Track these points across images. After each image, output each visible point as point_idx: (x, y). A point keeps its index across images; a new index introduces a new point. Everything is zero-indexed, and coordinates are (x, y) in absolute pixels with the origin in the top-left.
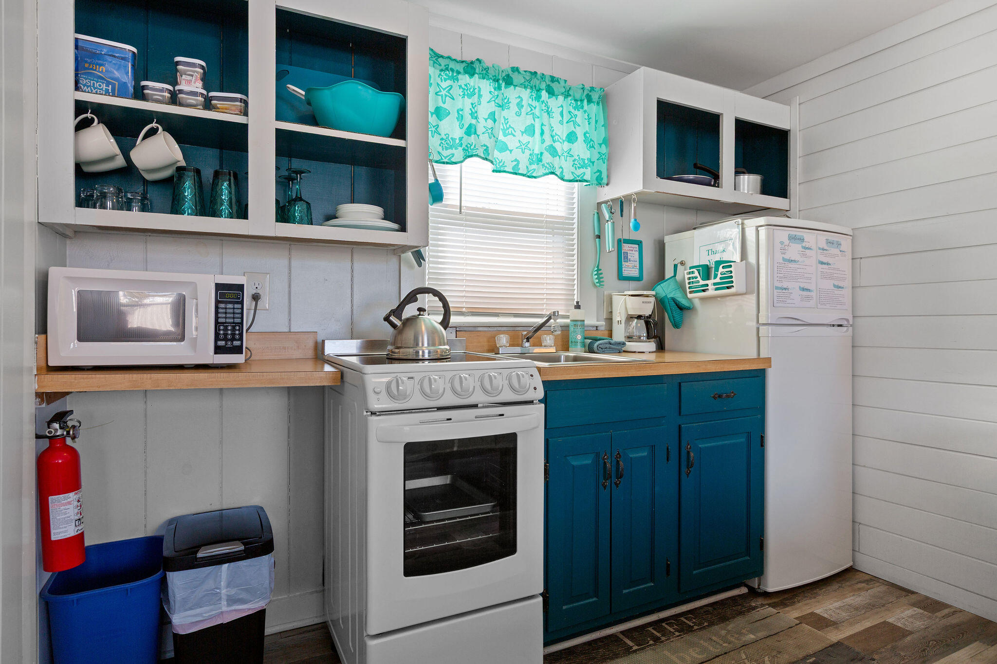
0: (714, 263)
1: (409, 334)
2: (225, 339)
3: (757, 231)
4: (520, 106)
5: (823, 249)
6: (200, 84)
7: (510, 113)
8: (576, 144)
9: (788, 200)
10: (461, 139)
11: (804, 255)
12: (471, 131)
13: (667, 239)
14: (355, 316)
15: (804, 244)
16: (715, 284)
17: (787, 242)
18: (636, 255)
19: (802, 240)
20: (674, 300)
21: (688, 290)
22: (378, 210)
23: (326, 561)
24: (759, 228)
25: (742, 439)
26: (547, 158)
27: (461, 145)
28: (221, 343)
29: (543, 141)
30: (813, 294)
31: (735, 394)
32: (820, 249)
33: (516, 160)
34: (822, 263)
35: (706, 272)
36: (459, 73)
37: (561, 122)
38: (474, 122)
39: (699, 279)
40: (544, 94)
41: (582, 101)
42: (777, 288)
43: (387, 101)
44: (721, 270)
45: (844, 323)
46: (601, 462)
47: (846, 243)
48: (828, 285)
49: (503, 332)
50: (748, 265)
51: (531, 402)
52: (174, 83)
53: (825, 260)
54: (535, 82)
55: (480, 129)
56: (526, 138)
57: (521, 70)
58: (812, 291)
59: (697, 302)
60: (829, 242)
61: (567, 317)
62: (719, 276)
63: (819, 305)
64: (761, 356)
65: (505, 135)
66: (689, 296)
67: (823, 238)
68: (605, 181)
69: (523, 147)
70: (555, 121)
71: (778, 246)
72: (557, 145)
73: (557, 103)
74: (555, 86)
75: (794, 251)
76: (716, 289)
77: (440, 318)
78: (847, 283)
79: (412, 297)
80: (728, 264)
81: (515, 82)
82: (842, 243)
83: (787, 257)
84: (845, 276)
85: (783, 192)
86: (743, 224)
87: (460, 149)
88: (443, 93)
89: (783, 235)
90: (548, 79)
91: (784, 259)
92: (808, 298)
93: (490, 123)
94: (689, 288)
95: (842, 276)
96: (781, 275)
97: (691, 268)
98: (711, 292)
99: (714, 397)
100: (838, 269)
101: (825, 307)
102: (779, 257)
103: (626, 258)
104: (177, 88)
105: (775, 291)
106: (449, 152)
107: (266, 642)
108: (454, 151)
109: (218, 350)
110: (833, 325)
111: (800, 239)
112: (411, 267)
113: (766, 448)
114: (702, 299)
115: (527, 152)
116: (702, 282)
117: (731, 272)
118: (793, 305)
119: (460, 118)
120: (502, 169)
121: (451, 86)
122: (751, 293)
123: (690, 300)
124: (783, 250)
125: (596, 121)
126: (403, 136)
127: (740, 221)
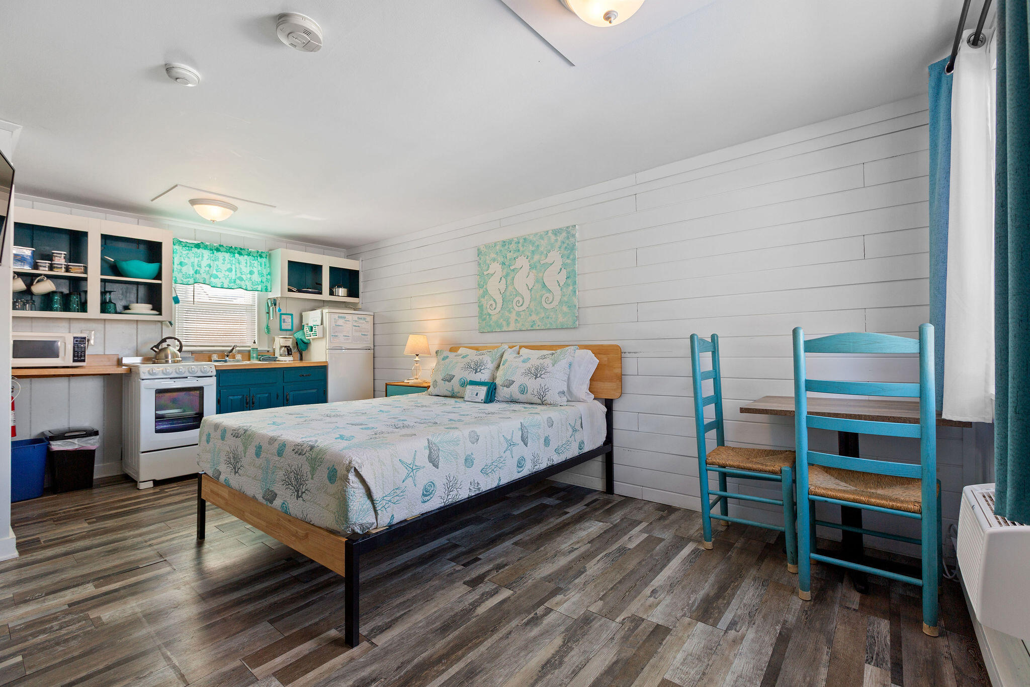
1: (162, 355)
2: (78, 357)
4: (224, 260)
5: (356, 321)
6: (64, 261)
7: (219, 263)
8: (253, 275)
9: (355, 299)
10: (193, 274)
11: (347, 323)
12: (196, 272)
13: (303, 313)
14: (138, 347)
16: (313, 334)
18: (290, 320)
20: (301, 339)
22: (150, 306)
23: (123, 453)
26: (238, 282)
27: (193, 277)
28: (75, 358)
29: (236, 274)
30: (351, 338)
32: (354, 321)
33: (222, 282)
34: (356, 326)
36: (192, 247)
37: (246, 266)
38: (198, 268)
40: (237, 255)
41: (257, 257)
42: (332, 336)
43: (152, 267)
44: (314, 328)
45: (370, 348)
46: (245, 398)
47: (370, 319)
48: (361, 334)
49: (215, 353)
50: (323, 327)
51: (211, 376)
52: (51, 260)
54: (231, 250)
55: (202, 271)
56: (227, 273)
57: (224, 246)
60: (359, 318)
61: (250, 347)
62: (313, 331)
63: (354, 342)
65: (217, 272)
67: (356, 317)
68: (269, 290)
69: (226, 277)
70: (242, 266)
72: (244, 277)
73: (243, 259)
74: (243, 252)
75: (341, 322)
77: (178, 348)
78: (371, 333)
79: (164, 340)
80: (316, 326)
81: (221, 250)
82: (367, 318)
85: (357, 296)
87: (193, 279)
88: (184, 256)
89: (336, 316)
90: (239, 250)
91: (336, 325)
93: (207, 268)
95: (368, 331)
96: (335, 331)
97: (308, 326)
100: (365, 328)
101: (357, 342)
103: (284, 321)
104: (53, 262)
106: (187, 280)
107: (94, 481)
108: (189, 279)
109: (74, 361)
110: (364, 349)
111: (344, 318)
112: (168, 327)
115: (228, 279)
116: (310, 333)
118: (341, 343)
119: (193, 266)
120: (215, 286)
121: (188, 253)
124: (336, 322)
125: (265, 265)
126: (161, 279)
127: (325, 309)
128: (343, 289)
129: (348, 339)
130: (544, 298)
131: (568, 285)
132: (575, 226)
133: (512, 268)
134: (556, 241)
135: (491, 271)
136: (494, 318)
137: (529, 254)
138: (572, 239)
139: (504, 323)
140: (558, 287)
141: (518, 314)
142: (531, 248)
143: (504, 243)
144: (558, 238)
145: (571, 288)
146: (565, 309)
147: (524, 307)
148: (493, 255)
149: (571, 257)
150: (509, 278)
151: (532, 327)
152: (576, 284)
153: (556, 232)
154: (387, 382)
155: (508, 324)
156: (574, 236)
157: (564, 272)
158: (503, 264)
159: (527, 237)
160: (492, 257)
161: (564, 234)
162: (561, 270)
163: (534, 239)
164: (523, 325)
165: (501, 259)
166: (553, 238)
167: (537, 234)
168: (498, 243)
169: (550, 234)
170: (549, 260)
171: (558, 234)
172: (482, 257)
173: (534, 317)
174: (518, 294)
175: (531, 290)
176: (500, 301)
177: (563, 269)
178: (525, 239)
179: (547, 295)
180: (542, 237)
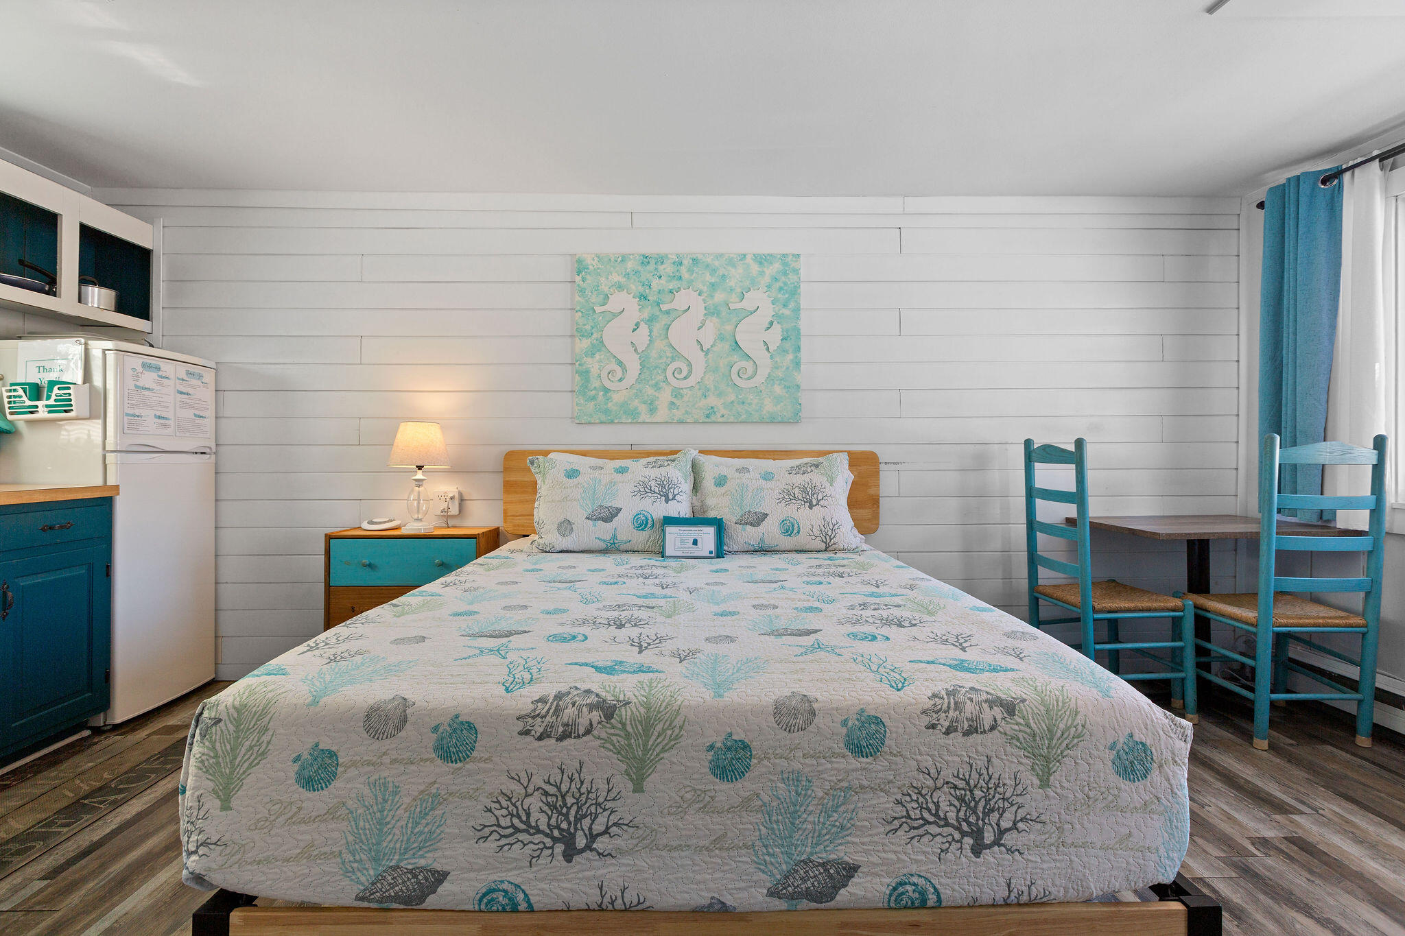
0: (46, 382)
3: (105, 356)
5: (183, 380)
9: (150, 322)
11: (161, 384)
15: (160, 373)
16: (47, 406)
17: (140, 369)
19: (158, 369)
21: (8, 411)
24: (106, 352)
25: (83, 571)
30: (172, 422)
31: (72, 525)
32: (178, 379)
34: (181, 393)
35: (36, 391)
39: (24, 398)
42: (127, 415)
44: (56, 390)
45: (207, 450)
47: (209, 377)
48: (188, 414)
50: (92, 389)
53: (185, 390)
58: (169, 419)
59: (22, 426)
60: (189, 373)
62: (53, 397)
63: (178, 434)
64: (108, 484)
66: (9, 417)
67: (182, 370)
71: (129, 372)
75: (149, 379)
76: (50, 412)
78: (210, 413)
80: (65, 385)
82: (204, 375)
83: (140, 384)
84: (207, 407)
86: (86, 344)
89: (136, 362)
91: (136, 386)
92: (165, 426)
94: (9, 408)
95: (205, 406)
96: (134, 402)
97: (12, 385)
98: (42, 413)
99: (43, 530)
100: (199, 400)
101: (184, 435)
102: (130, 384)
105: (126, 418)
110: (196, 453)
111: (156, 368)
113: (114, 579)
114: (29, 423)
116: (28, 403)
117: (70, 395)
118: (147, 433)
122: (97, 417)
123: (11, 422)
124: (136, 378)
127: (83, 340)
128: (104, 291)
129: (165, 425)
130: (735, 370)
131: (785, 351)
132: (799, 255)
133: (664, 307)
134: (762, 273)
135: (612, 306)
136: (617, 398)
137: (705, 289)
138: (792, 277)
139: (643, 408)
140: (767, 353)
141: (677, 393)
142: (709, 278)
143: (646, 259)
144: (765, 270)
145: (790, 357)
146: (778, 390)
147: (692, 381)
148: (616, 278)
149: (792, 305)
150: (658, 327)
151: (707, 417)
152: (799, 351)
153: (762, 260)
154: (329, 531)
155: (652, 410)
156: (796, 271)
157: (777, 328)
158: (643, 297)
159: (700, 257)
160: (616, 280)
161: (777, 266)
162: (771, 324)
163: (717, 263)
164: (687, 412)
165: (635, 287)
166: (755, 268)
167: (722, 255)
168: (631, 257)
169: (749, 259)
170: (747, 304)
171: (766, 264)
172: (588, 277)
173: (712, 400)
174: (677, 355)
175: (707, 352)
176: (634, 367)
177: (775, 323)
178: (693, 260)
179: (744, 363)
180: (731, 263)
